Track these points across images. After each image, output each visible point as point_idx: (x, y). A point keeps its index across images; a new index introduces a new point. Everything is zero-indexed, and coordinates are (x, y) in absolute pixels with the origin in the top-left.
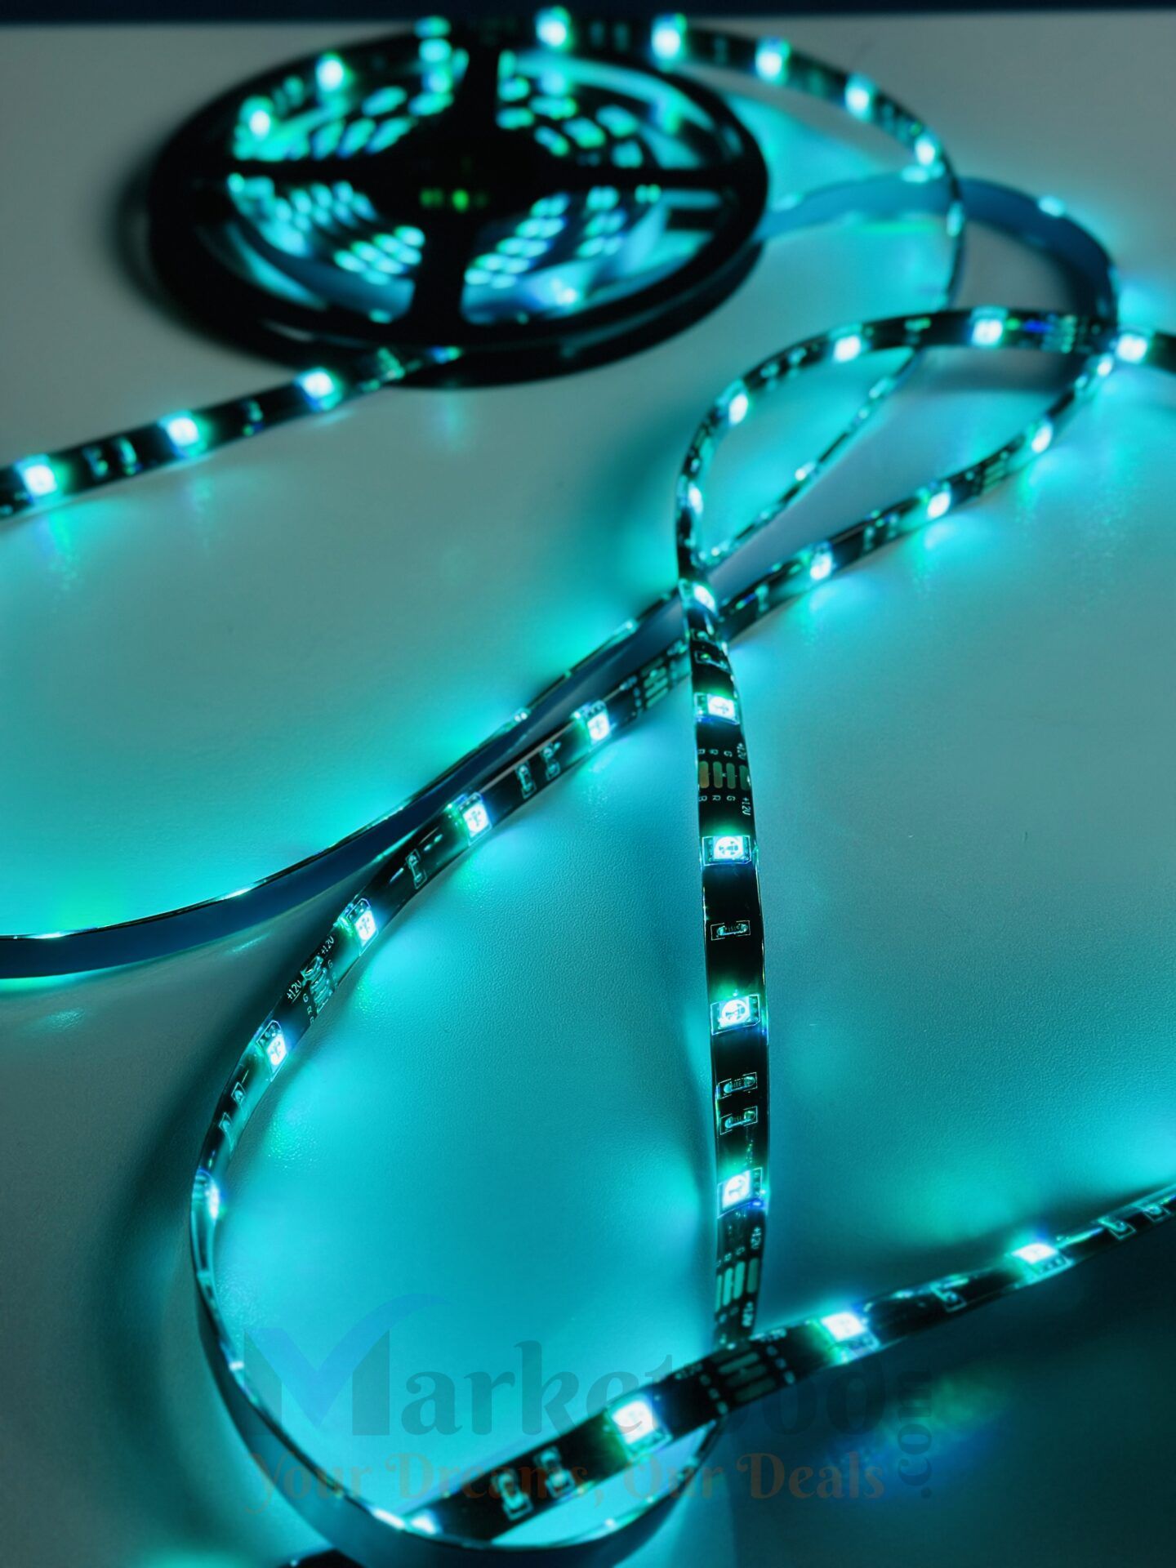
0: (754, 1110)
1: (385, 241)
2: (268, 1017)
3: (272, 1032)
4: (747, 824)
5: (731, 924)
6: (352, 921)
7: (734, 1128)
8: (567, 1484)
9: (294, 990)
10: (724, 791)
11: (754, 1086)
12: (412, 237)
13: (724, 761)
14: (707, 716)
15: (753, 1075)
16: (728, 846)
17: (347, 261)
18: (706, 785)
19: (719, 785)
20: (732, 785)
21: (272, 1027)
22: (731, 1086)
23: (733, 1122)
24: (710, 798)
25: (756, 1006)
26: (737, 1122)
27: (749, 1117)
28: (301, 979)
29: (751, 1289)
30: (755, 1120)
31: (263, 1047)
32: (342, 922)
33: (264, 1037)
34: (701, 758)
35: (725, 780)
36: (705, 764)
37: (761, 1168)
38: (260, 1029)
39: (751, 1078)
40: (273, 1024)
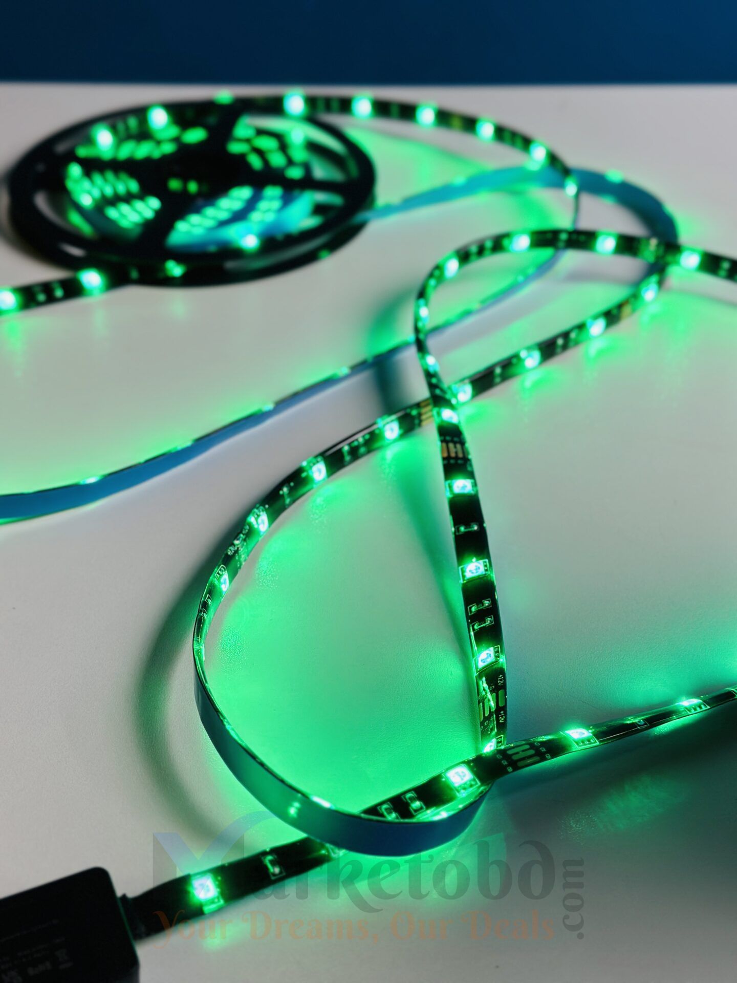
0: (491, 618)
1: (138, 204)
2: (220, 563)
3: (222, 571)
4: (471, 475)
5: (467, 525)
6: (256, 520)
7: (480, 628)
8: (421, 808)
9: (231, 550)
10: (457, 458)
11: (490, 605)
12: (154, 203)
13: (455, 443)
14: (442, 421)
15: (489, 601)
16: (462, 485)
17: (112, 213)
18: (446, 455)
19: (453, 455)
20: (460, 455)
21: (222, 569)
22: (476, 607)
23: (480, 625)
24: (449, 461)
25: (486, 566)
26: (482, 624)
27: (489, 621)
28: (234, 545)
29: (501, 705)
30: (492, 622)
31: (219, 579)
32: (251, 519)
33: (218, 573)
34: (442, 441)
35: (456, 453)
36: (444, 445)
37: (499, 646)
38: (216, 569)
39: (488, 602)
40: (222, 567)
